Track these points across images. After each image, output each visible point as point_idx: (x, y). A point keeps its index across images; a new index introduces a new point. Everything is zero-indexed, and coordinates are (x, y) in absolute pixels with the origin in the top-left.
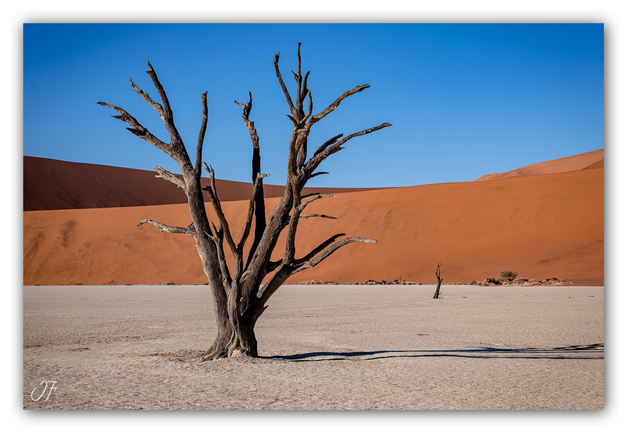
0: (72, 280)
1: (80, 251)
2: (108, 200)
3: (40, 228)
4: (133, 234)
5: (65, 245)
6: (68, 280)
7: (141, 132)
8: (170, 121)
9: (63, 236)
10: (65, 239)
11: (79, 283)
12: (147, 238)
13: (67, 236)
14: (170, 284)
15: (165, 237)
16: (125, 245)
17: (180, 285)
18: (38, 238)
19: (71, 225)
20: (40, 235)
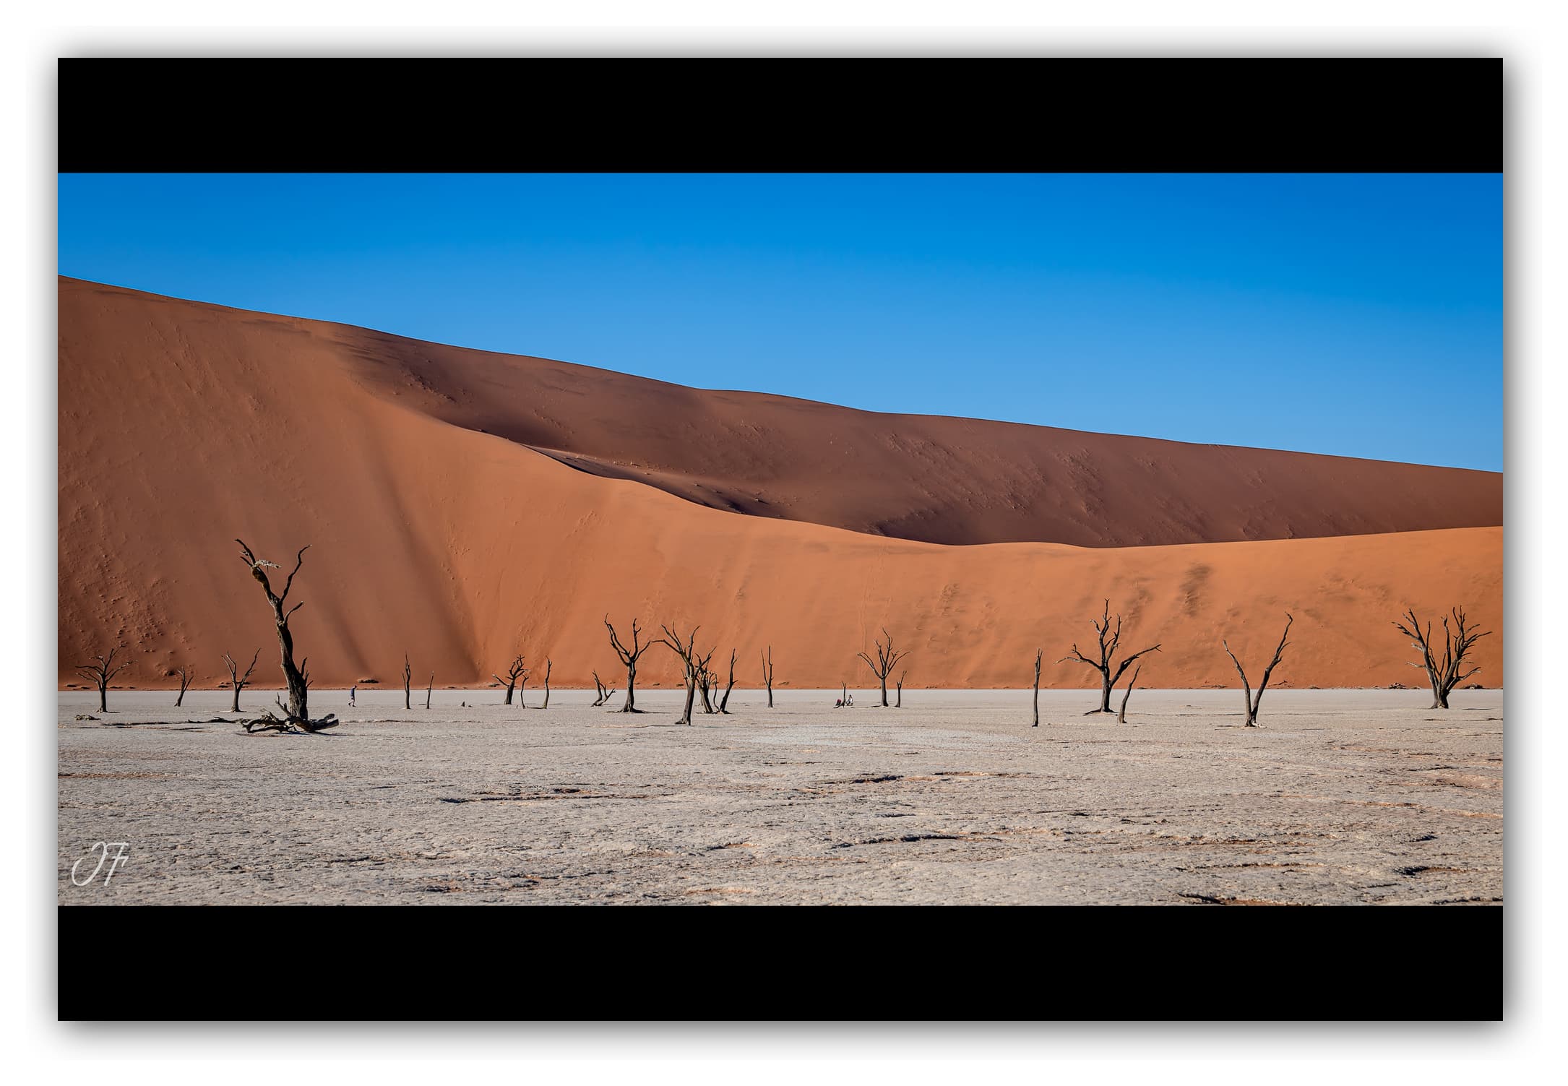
0: (1207, 678)
1: (1221, 625)
2: (1265, 518)
3: (1145, 579)
4: (1322, 591)
5: (1192, 614)
6: (1199, 678)
7: (1407, 633)
8: (1417, 629)
9: (1186, 595)
10: (1191, 601)
11: (1221, 685)
12: (1350, 599)
13: (1194, 597)
14: (1395, 688)
15: (1384, 596)
16: (1307, 611)
17: (1415, 688)
18: (1141, 598)
19: (1201, 573)
20: (1144, 594)
